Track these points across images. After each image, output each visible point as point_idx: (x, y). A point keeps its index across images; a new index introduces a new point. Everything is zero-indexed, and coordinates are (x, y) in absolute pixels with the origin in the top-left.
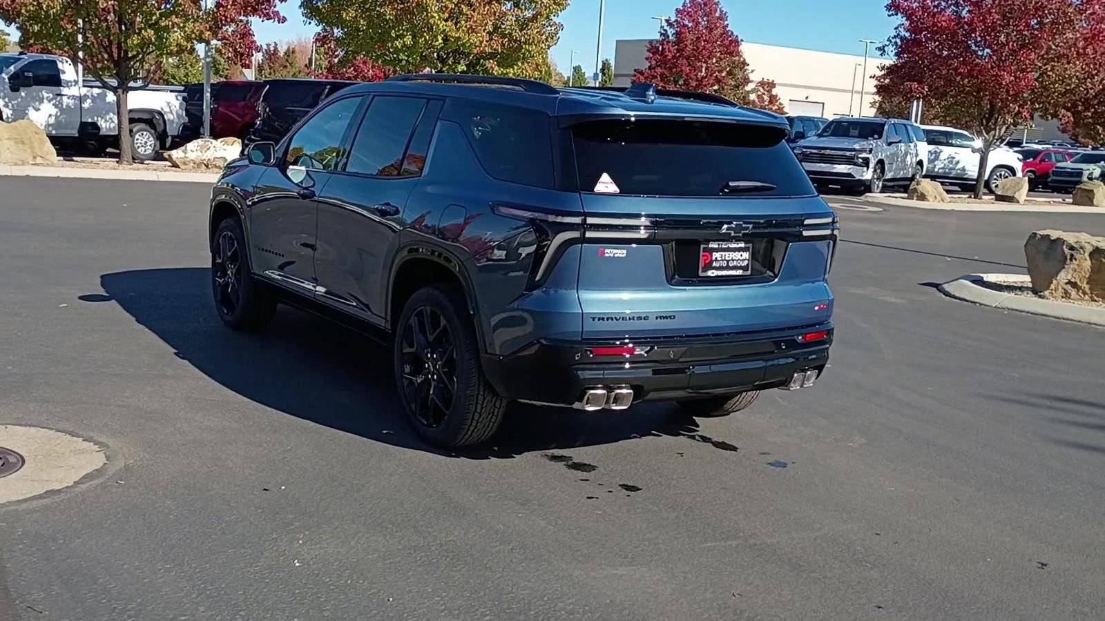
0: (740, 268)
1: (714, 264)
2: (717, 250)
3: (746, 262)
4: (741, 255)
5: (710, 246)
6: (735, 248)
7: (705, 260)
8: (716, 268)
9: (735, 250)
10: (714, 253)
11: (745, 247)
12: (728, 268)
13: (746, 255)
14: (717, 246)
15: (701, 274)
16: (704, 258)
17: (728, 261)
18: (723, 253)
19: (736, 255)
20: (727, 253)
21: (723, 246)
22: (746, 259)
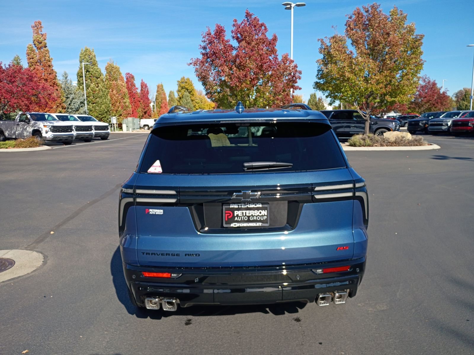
0: (260, 221)
1: (236, 219)
2: (238, 209)
3: (265, 217)
4: (260, 213)
5: (231, 207)
6: (254, 207)
7: (228, 216)
8: (237, 222)
9: (253, 209)
10: (235, 212)
11: (262, 207)
12: (249, 221)
13: (264, 212)
14: (237, 207)
15: (225, 225)
16: (227, 215)
17: (249, 217)
18: (244, 212)
19: (256, 213)
20: (247, 211)
21: (242, 207)
22: (265, 215)
